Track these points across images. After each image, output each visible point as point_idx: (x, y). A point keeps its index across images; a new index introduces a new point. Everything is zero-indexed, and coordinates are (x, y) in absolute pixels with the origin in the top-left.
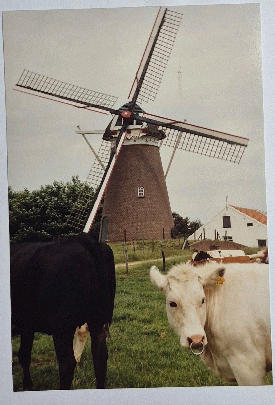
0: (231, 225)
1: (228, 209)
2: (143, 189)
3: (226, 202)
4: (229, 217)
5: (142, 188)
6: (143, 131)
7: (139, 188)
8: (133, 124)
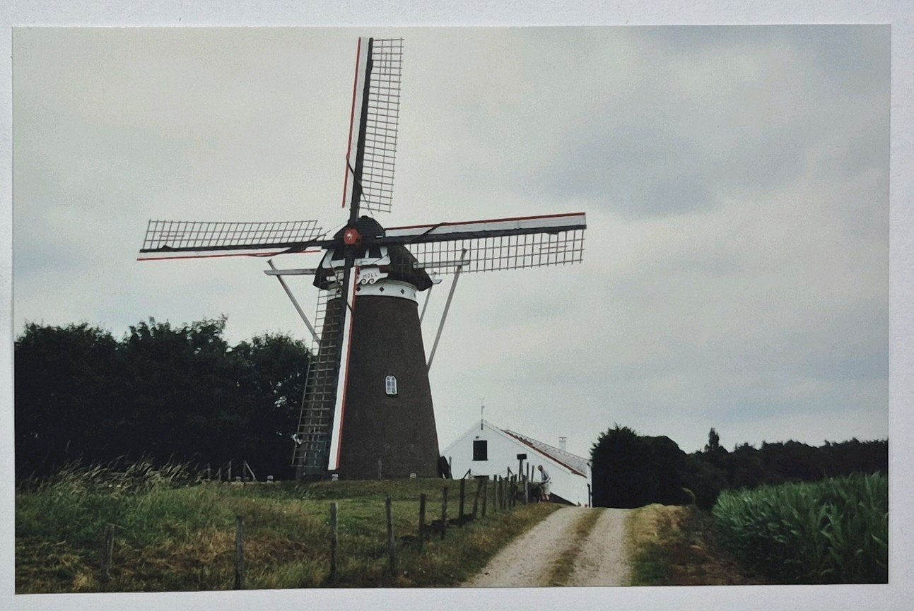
0: (489, 457)
1: (484, 426)
2: (395, 381)
3: (480, 415)
4: (485, 443)
5: (393, 379)
6: (383, 269)
7: (389, 379)
8: (364, 257)
